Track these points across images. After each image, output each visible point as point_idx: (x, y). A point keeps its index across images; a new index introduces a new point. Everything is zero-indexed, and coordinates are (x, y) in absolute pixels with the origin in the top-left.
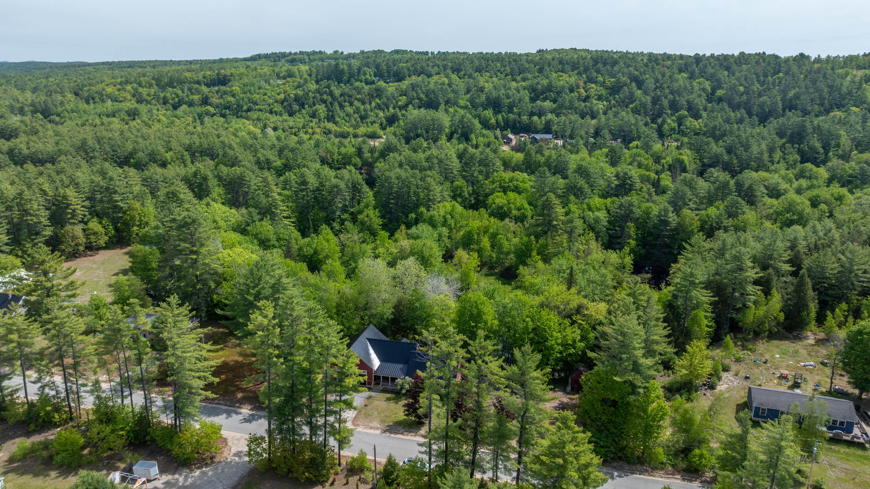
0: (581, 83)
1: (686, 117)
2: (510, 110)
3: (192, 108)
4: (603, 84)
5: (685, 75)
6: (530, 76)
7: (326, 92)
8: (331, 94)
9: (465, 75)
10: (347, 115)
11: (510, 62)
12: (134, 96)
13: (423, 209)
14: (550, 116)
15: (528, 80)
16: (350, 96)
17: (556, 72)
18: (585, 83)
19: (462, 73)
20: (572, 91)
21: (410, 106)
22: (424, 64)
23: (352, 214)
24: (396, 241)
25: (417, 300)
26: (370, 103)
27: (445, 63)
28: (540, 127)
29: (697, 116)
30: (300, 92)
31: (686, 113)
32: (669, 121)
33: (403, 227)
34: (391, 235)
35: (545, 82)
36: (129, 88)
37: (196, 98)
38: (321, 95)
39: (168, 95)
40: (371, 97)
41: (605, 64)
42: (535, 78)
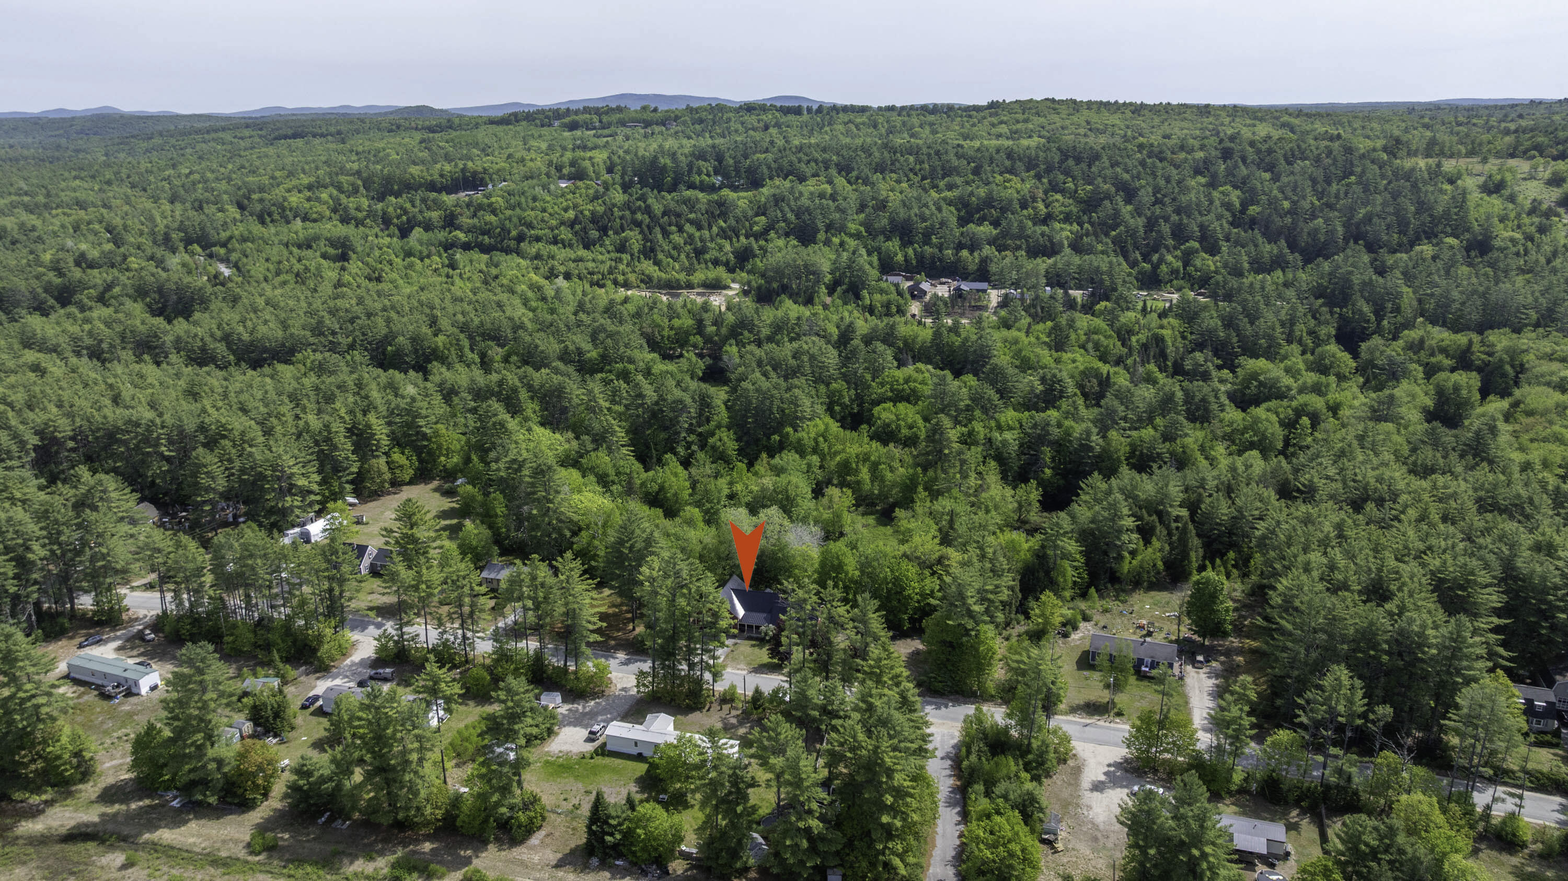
0: (1041, 194)
1: (1197, 251)
2: (927, 240)
3: (430, 233)
4: (1073, 195)
5: (1202, 180)
6: (958, 180)
7: (639, 208)
8: (648, 210)
9: (857, 178)
10: (674, 248)
11: (929, 155)
12: (334, 211)
13: (789, 429)
14: (987, 250)
15: (957, 187)
16: (678, 215)
17: (1001, 174)
18: (1046, 192)
19: (854, 174)
20: (1024, 206)
21: (772, 234)
22: (794, 158)
23: (700, 434)
24: (756, 474)
25: (781, 550)
26: (710, 227)
27: (826, 156)
28: (972, 267)
29: (1213, 250)
30: (600, 209)
31: (1196, 245)
32: (1169, 258)
33: (764, 455)
34: (750, 465)
35: (982, 192)
36: (324, 196)
37: (435, 215)
38: (633, 213)
39: (391, 209)
40: (712, 217)
41: (1078, 160)
42: (967, 183)
